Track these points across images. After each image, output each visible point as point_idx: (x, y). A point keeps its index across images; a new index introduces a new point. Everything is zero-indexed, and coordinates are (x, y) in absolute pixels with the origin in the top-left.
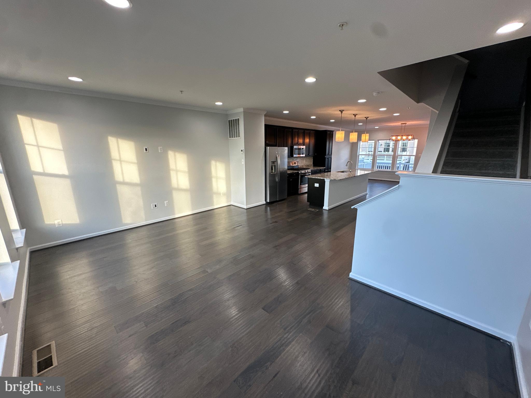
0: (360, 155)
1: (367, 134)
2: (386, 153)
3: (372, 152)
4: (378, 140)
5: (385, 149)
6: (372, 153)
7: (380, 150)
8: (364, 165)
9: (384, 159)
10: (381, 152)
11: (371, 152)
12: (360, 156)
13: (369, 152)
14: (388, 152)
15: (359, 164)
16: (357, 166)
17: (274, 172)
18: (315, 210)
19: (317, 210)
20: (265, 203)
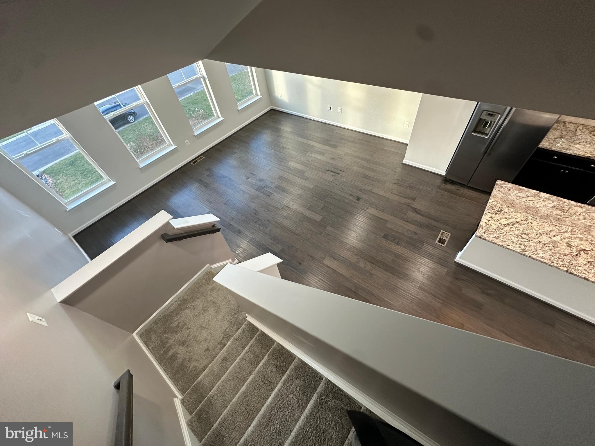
18: (441, 241)
19: (445, 244)
20: (444, 173)
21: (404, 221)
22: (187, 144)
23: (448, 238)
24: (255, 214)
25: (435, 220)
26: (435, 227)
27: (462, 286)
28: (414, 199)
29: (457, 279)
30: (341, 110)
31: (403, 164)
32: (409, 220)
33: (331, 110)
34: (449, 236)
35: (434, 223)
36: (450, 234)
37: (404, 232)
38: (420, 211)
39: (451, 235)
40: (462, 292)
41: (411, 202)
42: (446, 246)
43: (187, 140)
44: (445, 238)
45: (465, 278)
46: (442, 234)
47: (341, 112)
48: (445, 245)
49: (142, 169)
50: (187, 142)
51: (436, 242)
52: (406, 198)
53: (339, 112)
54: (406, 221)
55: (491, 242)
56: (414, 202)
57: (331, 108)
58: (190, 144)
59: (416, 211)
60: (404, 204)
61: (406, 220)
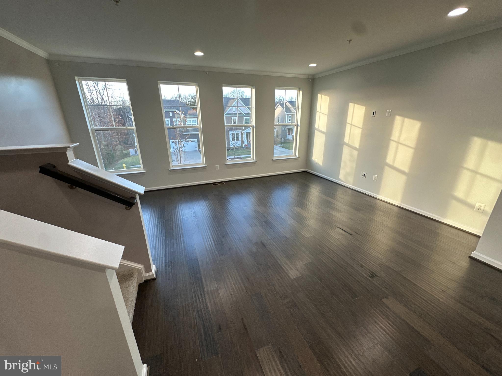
22: (216, 168)
24: (223, 236)
30: (376, 178)
31: (470, 257)
33: (365, 177)
43: (218, 166)
47: (376, 180)
49: (171, 171)
50: (217, 167)
53: (373, 179)
57: (364, 174)
58: (219, 169)
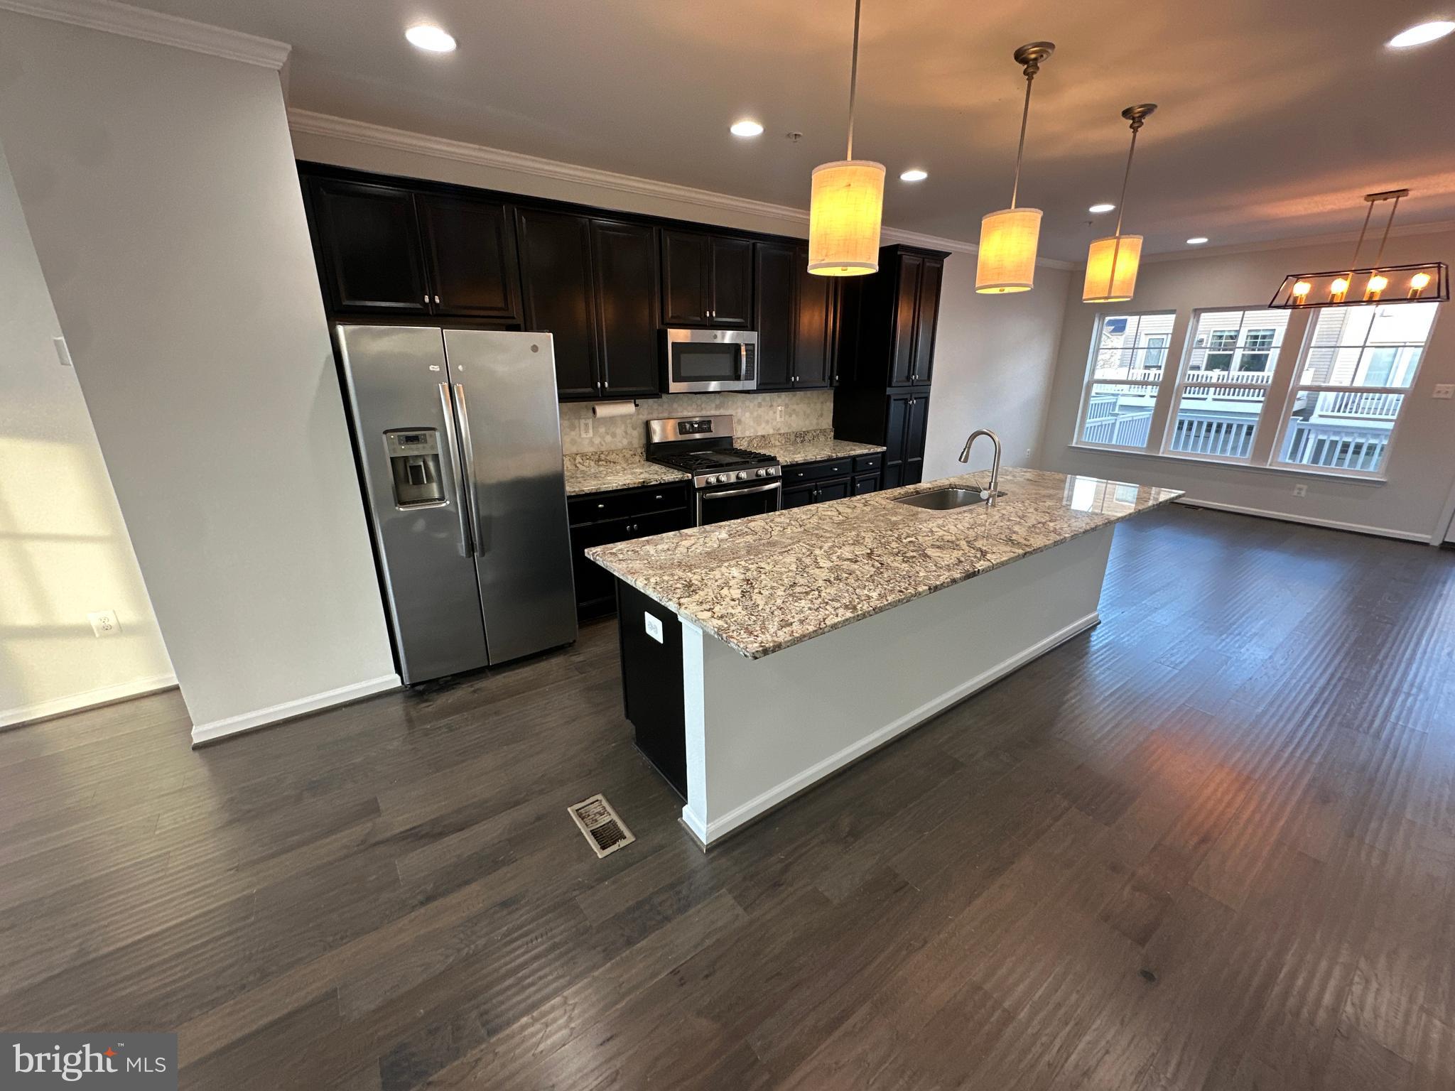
0: (1095, 385)
1: (1125, 241)
2: (1215, 374)
3: (1160, 367)
4: (1198, 312)
5: (1211, 357)
6: (1158, 372)
7: (1193, 362)
8: (1114, 424)
9: (1204, 396)
10: (1198, 368)
11: (1154, 369)
12: (1096, 388)
13: (1147, 367)
14: (1223, 370)
15: (1090, 422)
16: (1078, 434)
17: (436, 495)
18: (606, 836)
19: (627, 833)
20: (393, 681)
21: (414, 908)
23: (609, 809)
25: (517, 803)
26: (538, 819)
27: (810, 888)
28: (371, 809)
29: (777, 884)
31: (197, 748)
32: (430, 887)
34: (605, 803)
35: (522, 813)
36: (599, 797)
37: (459, 950)
38: (434, 822)
39: (605, 795)
40: (836, 902)
41: (369, 825)
42: (634, 834)
44: (604, 820)
45: (781, 861)
46: (582, 817)
48: (630, 838)
51: (600, 857)
52: (331, 832)
54: (422, 904)
55: (819, 632)
56: (380, 816)
59: (422, 837)
60: (346, 857)
61: (420, 898)
